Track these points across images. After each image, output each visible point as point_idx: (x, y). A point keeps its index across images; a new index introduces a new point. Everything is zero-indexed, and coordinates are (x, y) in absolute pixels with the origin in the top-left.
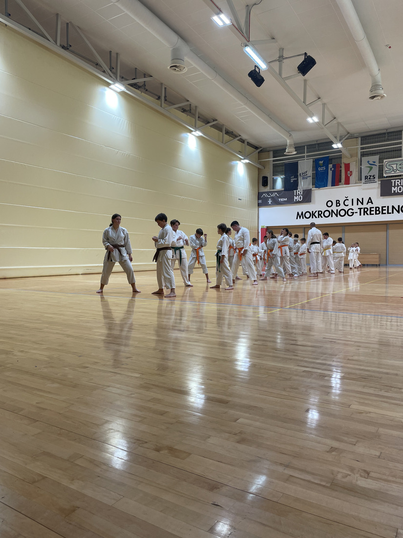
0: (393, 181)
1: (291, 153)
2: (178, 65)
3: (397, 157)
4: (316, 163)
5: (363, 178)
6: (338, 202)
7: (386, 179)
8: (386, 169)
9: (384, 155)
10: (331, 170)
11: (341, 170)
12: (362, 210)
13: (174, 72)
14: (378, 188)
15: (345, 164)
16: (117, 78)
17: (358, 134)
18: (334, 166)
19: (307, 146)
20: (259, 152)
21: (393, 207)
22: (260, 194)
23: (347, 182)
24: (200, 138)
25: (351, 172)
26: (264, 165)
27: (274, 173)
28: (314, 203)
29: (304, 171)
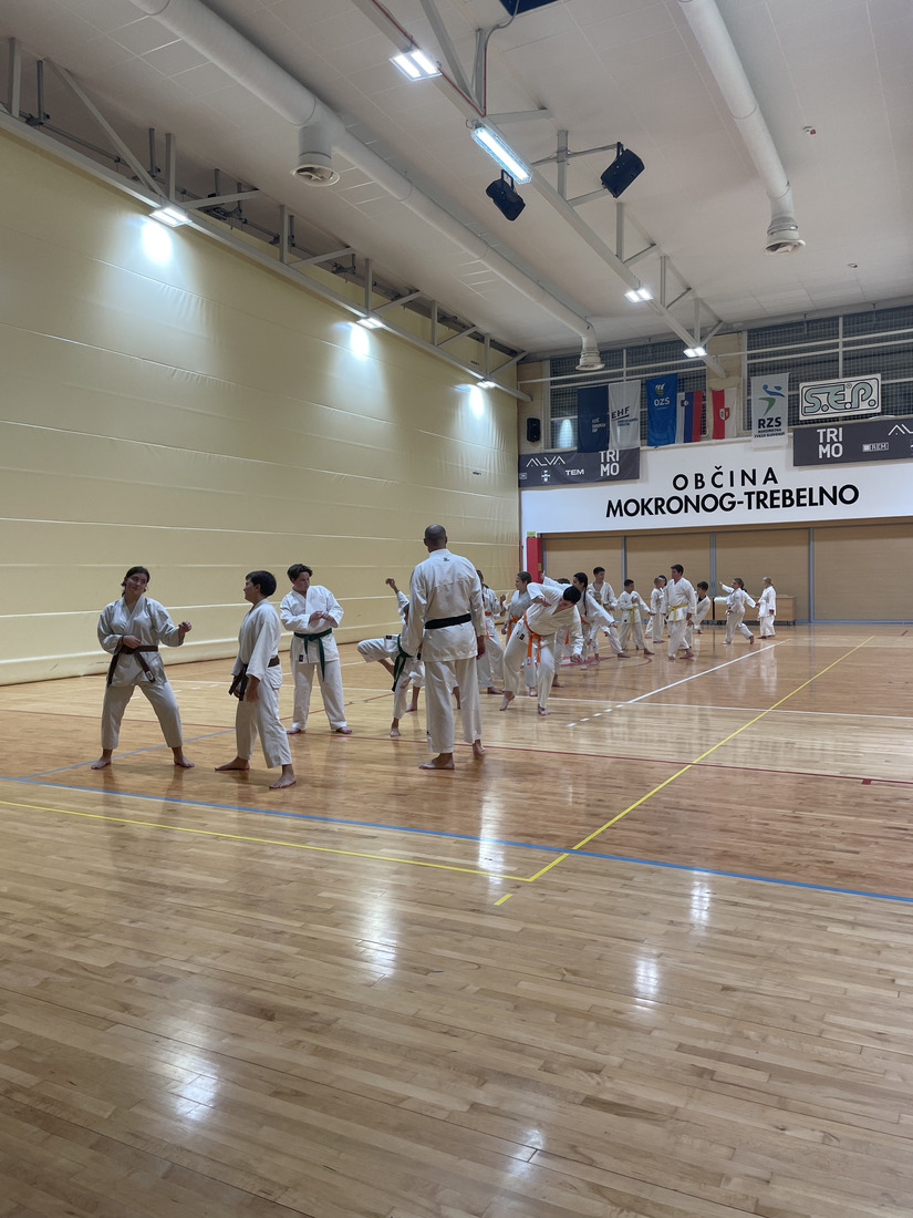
0: (821, 431)
1: (592, 366)
2: (316, 167)
3: (829, 378)
4: (648, 387)
5: (755, 424)
6: (699, 478)
7: (805, 426)
8: (805, 404)
9: (800, 371)
10: (682, 405)
11: (704, 406)
12: (754, 497)
13: (309, 183)
14: (788, 447)
15: (713, 392)
16: (168, 194)
17: (740, 324)
18: (689, 396)
19: (627, 349)
20: (518, 364)
21: (822, 491)
22: (522, 459)
23: (719, 434)
24: (376, 332)
25: (728, 410)
26: (530, 391)
27: (554, 411)
28: (646, 481)
29: (622, 407)
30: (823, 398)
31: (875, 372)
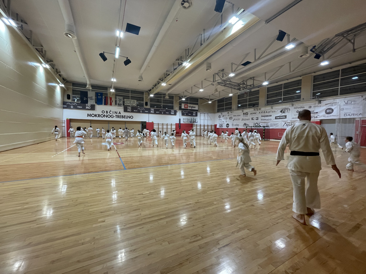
0: (128, 107)
1: (89, 88)
3: (129, 99)
4: (97, 94)
5: (117, 104)
6: (107, 112)
7: (125, 106)
8: (125, 102)
9: (124, 97)
10: (104, 99)
11: (108, 99)
12: (117, 116)
14: (123, 109)
16: (9, 15)
18: (105, 97)
20: (65, 82)
21: (128, 116)
23: (111, 104)
25: (112, 101)
27: (73, 94)
28: (96, 111)
29: (91, 96)
30: (128, 102)
31: (136, 100)
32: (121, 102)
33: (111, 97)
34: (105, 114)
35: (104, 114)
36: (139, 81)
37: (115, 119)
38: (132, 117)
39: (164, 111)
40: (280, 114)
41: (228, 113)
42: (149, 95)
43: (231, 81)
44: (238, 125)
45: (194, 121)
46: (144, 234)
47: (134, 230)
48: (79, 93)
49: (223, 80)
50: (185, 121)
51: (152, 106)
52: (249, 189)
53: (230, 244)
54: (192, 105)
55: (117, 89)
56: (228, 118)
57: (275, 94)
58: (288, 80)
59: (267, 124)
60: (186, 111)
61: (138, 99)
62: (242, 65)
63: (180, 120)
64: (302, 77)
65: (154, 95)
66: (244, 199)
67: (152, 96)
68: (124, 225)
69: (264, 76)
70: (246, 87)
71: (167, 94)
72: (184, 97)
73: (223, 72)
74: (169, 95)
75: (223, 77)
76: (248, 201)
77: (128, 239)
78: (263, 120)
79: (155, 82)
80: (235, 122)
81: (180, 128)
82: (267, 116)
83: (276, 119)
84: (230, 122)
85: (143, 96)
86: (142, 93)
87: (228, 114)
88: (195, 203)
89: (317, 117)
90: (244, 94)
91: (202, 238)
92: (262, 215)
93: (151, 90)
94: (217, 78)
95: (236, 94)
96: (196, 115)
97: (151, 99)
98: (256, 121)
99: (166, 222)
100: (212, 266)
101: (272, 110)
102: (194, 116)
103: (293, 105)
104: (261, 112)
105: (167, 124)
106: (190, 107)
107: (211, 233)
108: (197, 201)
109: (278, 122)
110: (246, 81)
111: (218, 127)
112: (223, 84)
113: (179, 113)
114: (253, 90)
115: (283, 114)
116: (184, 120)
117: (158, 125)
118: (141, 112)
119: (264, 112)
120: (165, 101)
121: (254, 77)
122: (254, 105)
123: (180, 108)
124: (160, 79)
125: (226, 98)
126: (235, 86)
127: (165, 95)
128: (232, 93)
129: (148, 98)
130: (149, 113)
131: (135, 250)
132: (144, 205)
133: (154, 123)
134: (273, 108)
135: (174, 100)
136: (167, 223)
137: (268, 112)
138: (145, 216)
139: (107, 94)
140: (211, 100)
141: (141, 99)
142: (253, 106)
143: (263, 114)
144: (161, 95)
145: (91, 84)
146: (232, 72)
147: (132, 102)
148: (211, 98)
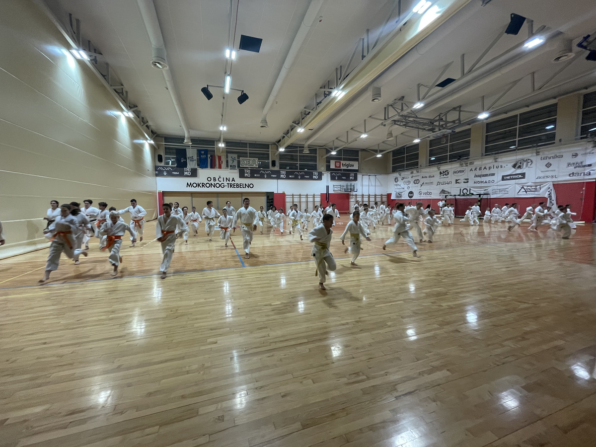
0: (245, 170)
1: (187, 143)
3: (246, 157)
4: (199, 152)
5: (229, 166)
6: (215, 178)
7: (242, 168)
8: (241, 163)
9: (240, 155)
10: (209, 158)
11: (216, 159)
12: (229, 185)
14: (238, 173)
18: (211, 156)
20: (155, 137)
21: (246, 184)
23: (220, 167)
25: (222, 161)
27: (166, 153)
28: (199, 178)
29: (191, 156)
30: (246, 162)
31: (257, 158)
32: (236, 163)
33: (219, 155)
34: (212, 182)
35: (210, 183)
36: (262, 127)
37: (227, 189)
38: (252, 186)
39: (302, 173)
40: (512, 171)
41: (412, 173)
42: (277, 149)
43: (416, 117)
44: (430, 193)
45: (351, 189)
46: (276, 366)
47: (260, 358)
48: (175, 151)
49: (402, 116)
50: (336, 189)
51: (282, 167)
52: (449, 304)
53: (415, 391)
54: (347, 162)
55: (228, 143)
56: (412, 183)
57: (501, 134)
58: (528, 106)
59: (485, 190)
60: (338, 173)
61: (261, 156)
62: (438, 85)
63: (328, 187)
64: (557, 99)
65: (286, 148)
66: (440, 319)
67: (282, 150)
68: (245, 349)
69: (480, 104)
70: (444, 126)
71: (306, 145)
72: (335, 149)
73: (402, 102)
74: (309, 146)
75: (402, 110)
76: (448, 323)
77: (251, 371)
78: (478, 182)
79: (287, 127)
80: (425, 189)
81: (328, 202)
82: (486, 175)
83: (503, 179)
84: (415, 189)
85: (269, 151)
86: (266, 146)
87: (411, 175)
88: (356, 322)
89: (590, 174)
90: (440, 138)
91: (368, 378)
92: (475, 347)
93: (280, 141)
94: (392, 113)
95: (428, 139)
96: (356, 179)
97: (282, 156)
98: (463, 186)
99: (309, 349)
100: (385, 424)
101: (496, 164)
102: (352, 180)
103: (539, 152)
104: (473, 169)
105: (307, 195)
106: (344, 165)
107: (383, 372)
108: (358, 320)
109: (509, 186)
110: (446, 115)
111: (393, 197)
112: (403, 122)
113: (326, 176)
114: (457, 130)
115: (519, 171)
116: (335, 187)
117: (293, 198)
118: (266, 176)
119: (480, 169)
120: (304, 158)
121: (460, 107)
122: (461, 155)
123: (328, 169)
124: (294, 122)
125: (407, 148)
126: (424, 124)
127: (303, 147)
128: (418, 137)
129: (277, 154)
130: (278, 178)
131: (262, 387)
132: (274, 321)
133: (286, 193)
134: (499, 160)
135: (317, 155)
136: (310, 351)
137: (488, 168)
138: (276, 338)
139: (214, 151)
140: (381, 151)
141: (266, 156)
142: (459, 159)
143: (478, 172)
144: (297, 147)
145: (191, 137)
146: (419, 100)
147: (251, 161)
148: (381, 148)
